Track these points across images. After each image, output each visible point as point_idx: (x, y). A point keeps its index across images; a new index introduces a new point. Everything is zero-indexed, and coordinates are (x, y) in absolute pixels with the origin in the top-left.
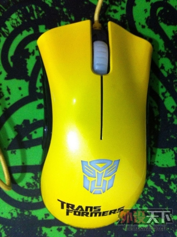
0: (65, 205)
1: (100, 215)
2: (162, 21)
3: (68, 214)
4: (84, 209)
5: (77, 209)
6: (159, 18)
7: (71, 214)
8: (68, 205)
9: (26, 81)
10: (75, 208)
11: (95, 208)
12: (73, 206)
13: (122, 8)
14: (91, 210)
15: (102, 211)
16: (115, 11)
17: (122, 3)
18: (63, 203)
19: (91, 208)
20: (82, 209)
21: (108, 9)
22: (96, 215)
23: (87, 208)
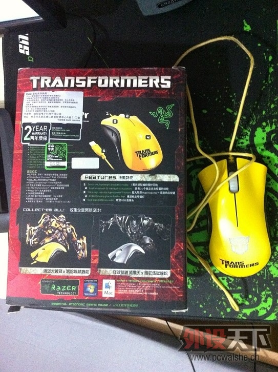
0: (224, 262)
1: (244, 267)
2: (275, 143)
3: (226, 267)
4: (235, 263)
5: (231, 263)
6: (273, 142)
7: (228, 267)
8: (226, 261)
9: (193, 193)
10: (230, 263)
11: (241, 263)
12: (228, 262)
13: (247, 140)
14: (239, 264)
15: (245, 264)
16: (242, 143)
17: (247, 136)
18: (222, 261)
19: (239, 263)
20: (234, 264)
21: (238, 142)
22: (242, 267)
23: (236, 263)
